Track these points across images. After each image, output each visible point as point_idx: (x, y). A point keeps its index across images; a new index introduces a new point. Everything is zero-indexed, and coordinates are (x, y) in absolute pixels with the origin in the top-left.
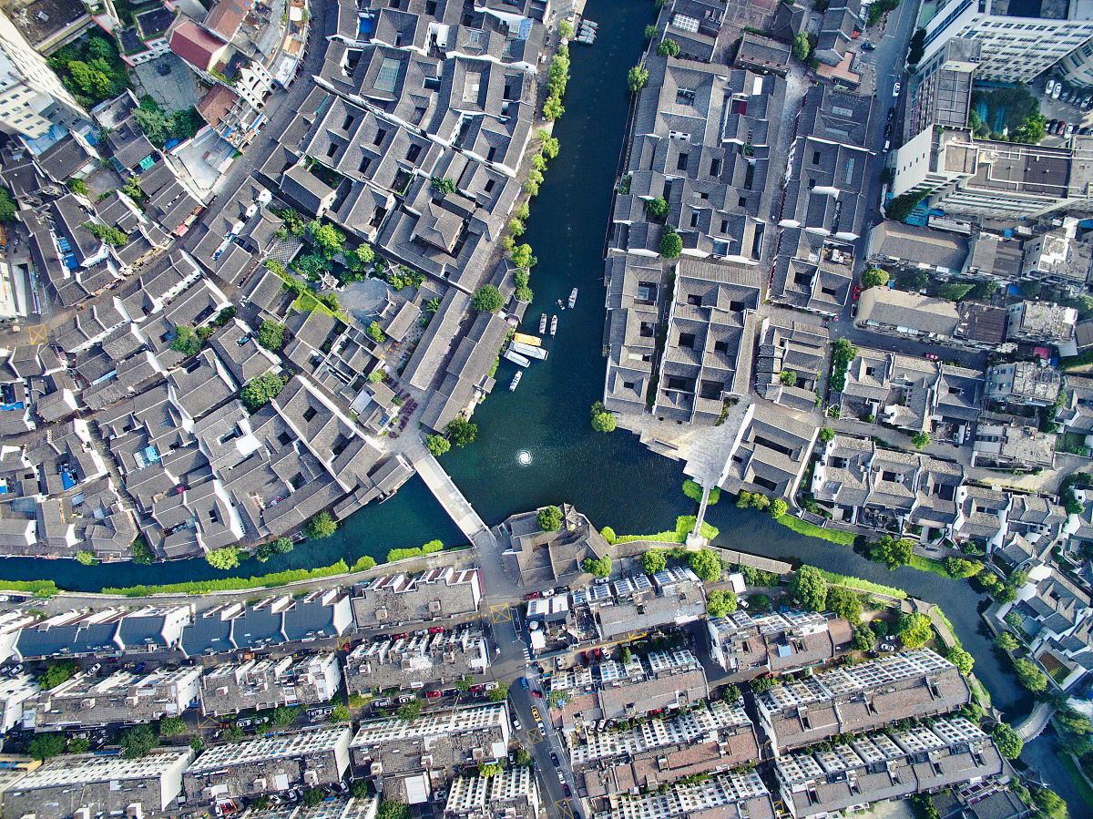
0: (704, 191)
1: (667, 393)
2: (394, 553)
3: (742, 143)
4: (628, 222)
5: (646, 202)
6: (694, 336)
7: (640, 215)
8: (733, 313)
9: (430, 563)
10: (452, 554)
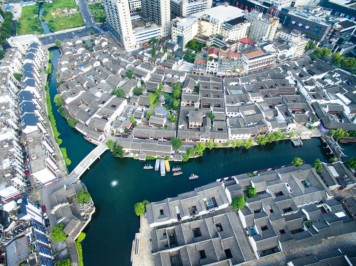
0: (274, 210)
1: (165, 234)
2: (64, 149)
3: (308, 218)
4: (237, 182)
5: (251, 186)
6: (201, 235)
7: (244, 186)
8: (224, 253)
9: (60, 162)
10: (65, 169)
